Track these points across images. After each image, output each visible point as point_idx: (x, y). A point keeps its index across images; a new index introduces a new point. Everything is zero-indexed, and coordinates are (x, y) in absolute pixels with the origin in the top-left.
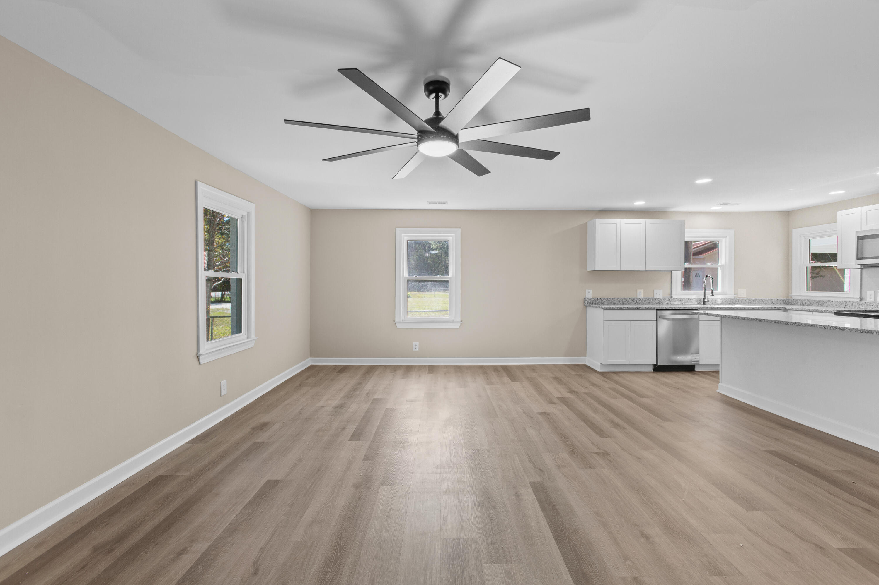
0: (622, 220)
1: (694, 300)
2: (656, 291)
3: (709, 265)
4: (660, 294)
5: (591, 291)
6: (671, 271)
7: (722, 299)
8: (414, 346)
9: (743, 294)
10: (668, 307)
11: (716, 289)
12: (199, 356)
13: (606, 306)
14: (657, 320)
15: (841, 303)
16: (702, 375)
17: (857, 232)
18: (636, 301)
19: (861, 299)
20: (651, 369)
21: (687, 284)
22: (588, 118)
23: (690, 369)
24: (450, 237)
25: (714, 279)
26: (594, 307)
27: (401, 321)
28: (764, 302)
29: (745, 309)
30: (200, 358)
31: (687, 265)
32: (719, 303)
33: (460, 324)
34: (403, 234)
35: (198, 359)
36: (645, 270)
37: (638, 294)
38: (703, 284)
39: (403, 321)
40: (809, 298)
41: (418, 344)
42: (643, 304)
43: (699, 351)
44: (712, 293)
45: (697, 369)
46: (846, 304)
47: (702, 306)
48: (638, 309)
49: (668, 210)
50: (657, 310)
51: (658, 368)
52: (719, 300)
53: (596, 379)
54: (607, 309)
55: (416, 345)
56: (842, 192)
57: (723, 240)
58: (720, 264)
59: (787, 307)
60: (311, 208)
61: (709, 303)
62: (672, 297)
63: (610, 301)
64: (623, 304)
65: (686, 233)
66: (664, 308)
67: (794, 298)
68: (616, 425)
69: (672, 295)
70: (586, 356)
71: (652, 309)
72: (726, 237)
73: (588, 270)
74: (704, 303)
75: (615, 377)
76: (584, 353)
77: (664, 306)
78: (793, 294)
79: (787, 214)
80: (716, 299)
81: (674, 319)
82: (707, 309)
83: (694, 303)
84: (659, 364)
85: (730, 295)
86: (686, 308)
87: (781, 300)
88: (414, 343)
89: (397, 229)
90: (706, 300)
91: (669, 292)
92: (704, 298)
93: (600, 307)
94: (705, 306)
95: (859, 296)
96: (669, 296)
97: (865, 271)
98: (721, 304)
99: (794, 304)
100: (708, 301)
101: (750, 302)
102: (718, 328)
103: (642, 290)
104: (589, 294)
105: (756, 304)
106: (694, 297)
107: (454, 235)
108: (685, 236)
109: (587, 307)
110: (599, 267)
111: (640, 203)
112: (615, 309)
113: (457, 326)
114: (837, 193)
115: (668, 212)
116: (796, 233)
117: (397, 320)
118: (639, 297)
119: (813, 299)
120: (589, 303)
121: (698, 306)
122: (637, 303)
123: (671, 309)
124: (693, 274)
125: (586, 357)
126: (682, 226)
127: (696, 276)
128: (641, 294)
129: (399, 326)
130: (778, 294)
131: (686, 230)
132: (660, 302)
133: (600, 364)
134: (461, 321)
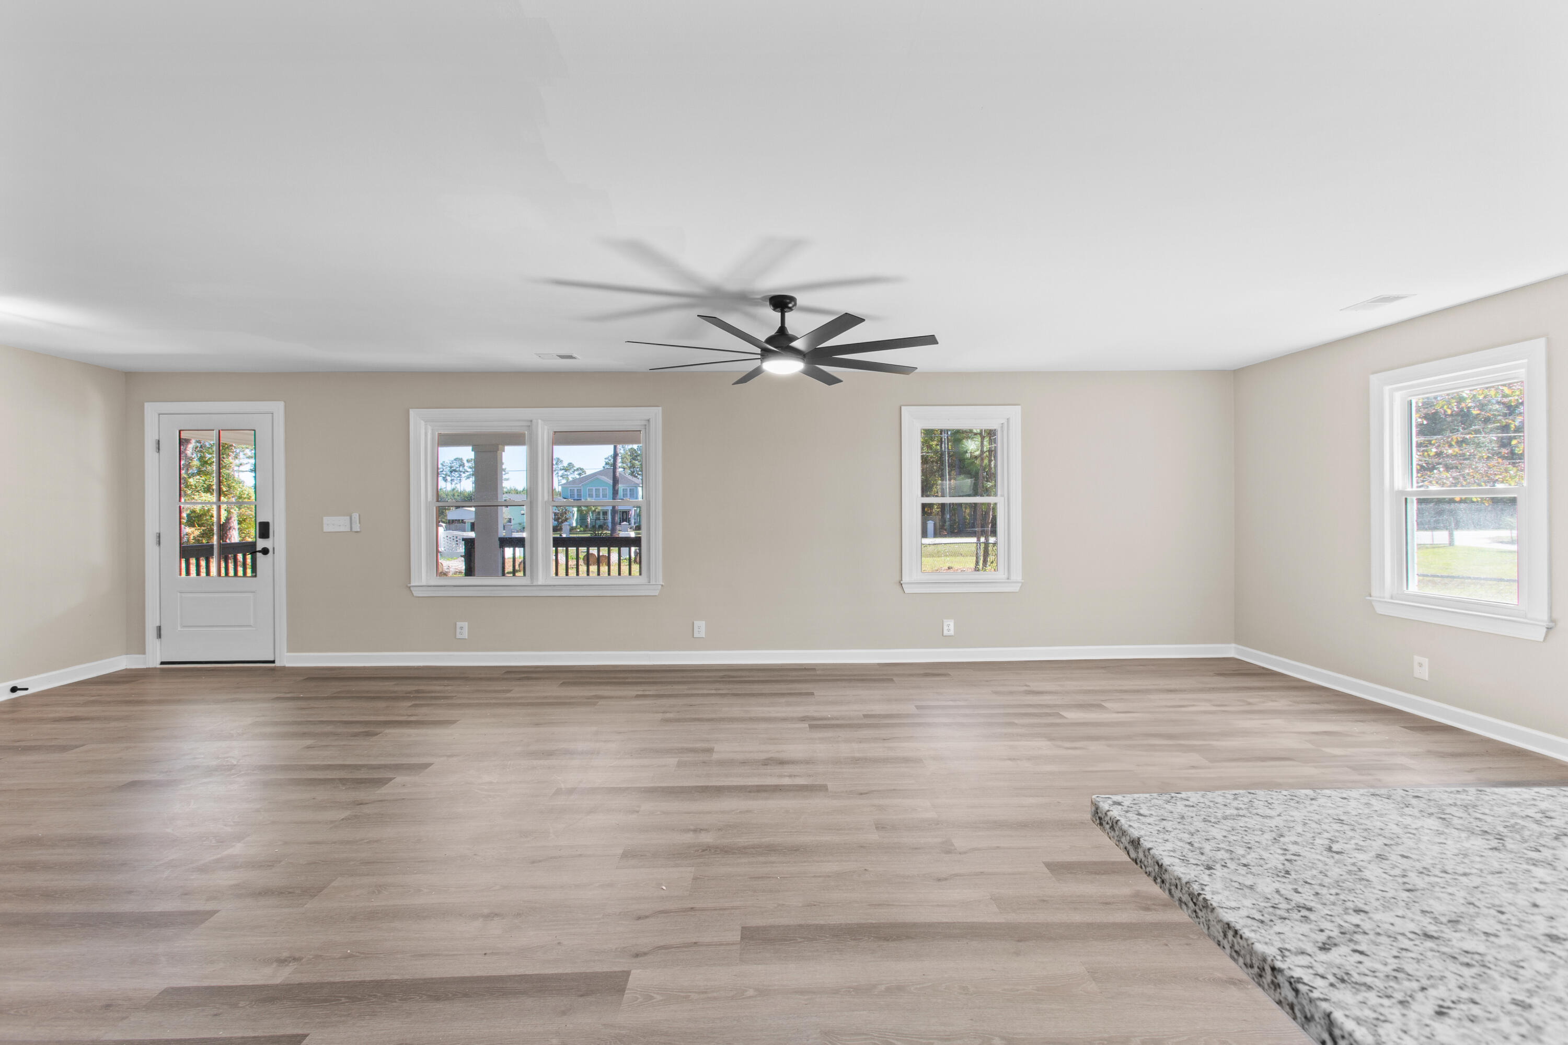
27: (1384, 598)
39: (1392, 598)
88: (1417, 659)
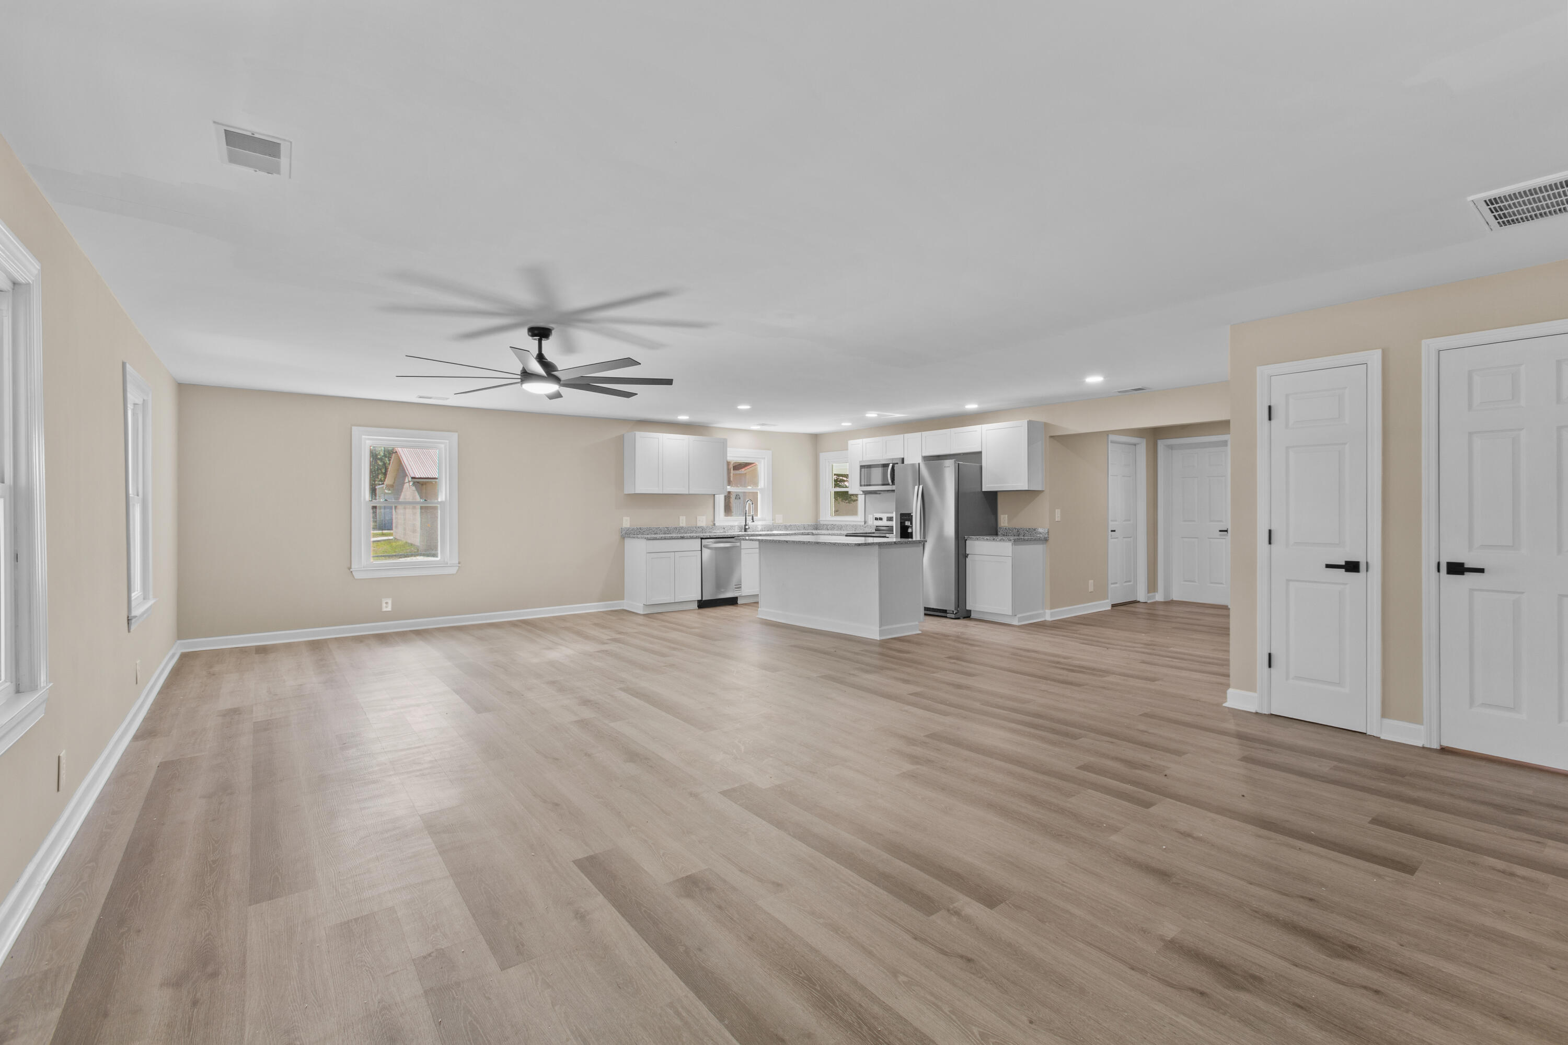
0: (665, 435)
1: (737, 527)
2: (699, 518)
3: (749, 488)
4: (703, 521)
5: (628, 518)
6: (714, 495)
7: (762, 525)
8: (384, 605)
9: (780, 520)
10: (712, 535)
11: (757, 515)
12: (131, 619)
13: (649, 536)
14: (701, 550)
15: (853, 526)
16: (745, 606)
17: (860, 462)
18: (679, 529)
19: (865, 522)
20: (695, 606)
21: (728, 509)
22: (671, 384)
23: (733, 601)
24: (440, 445)
25: (754, 502)
26: (634, 538)
28: (797, 527)
29: (780, 535)
30: (131, 623)
31: (729, 488)
32: (759, 529)
33: (458, 568)
34: (363, 437)
35: (128, 623)
36: (688, 493)
37: (681, 521)
38: (744, 509)
40: (831, 523)
41: (390, 601)
42: (686, 533)
43: (741, 581)
44: (753, 519)
45: (739, 602)
46: (855, 527)
47: (744, 533)
48: (682, 538)
49: (710, 426)
50: (702, 539)
51: (703, 604)
52: (759, 527)
53: (640, 620)
54: (650, 539)
55: (387, 603)
56: (850, 424)
57: (763, 461)
58: (759, 487)
59: (814, 532)
60: (179, 382)
61: (750, 530)
62: (714, 524)
63: (650, 530)
64: (665, 534)
65: (728, 452)
66: (709, 537)
67: (821, 523)
68: (674, 649)
69: (716, 522)
70: (624, 599)
71: (696, 538)
72: (765, 458)
73: (626, 492)
74: (746, 530)
75: (660, 616)
76: (620, 595)
77: (707, 535)
78: (821, 519)
79: (815, 438)
80: (756, 526)
81: (716, 549)
82: (748, 535)
83: (736, 531)
84: (704, 599)
85: (769, 522)
86: (729, 536)
87: (811, 525)
89: (353, 428)
90: (747, 527)
91: (712, 518)
92: (746, 525)
93: (642, 538)
94: (746, 533)
95: (863, 520)
96: (712, 524)
97: (867, 496)
98: (761, 531)
99: (822, 530)
100: (749, 528)
101: (786, 528)
102: (757, 555)
103: (685, 517)
104: (627, 523)
105: (791, 530)
106: (736, 524)
107: (447, 441)
108: (728, 455)
109: (624, 538)
110: (641, 488)
111: (683, 418)
112: (658, 539)
113: (453, 570)
114: (846, 424)
115: (710, 427)
116: (823, 456)
117: (355, 566)
118: (681, 525)
119: (834, 523)
120: (628, 534)
121: (740, 533)
122: (679, 532)
123: (714, 537)
124: (733, 497)
125: (625, 601)
126: (723, 444)
127: (736, 498)
128: (683, 522)
129: (357, 575)
130: (807, 520)
131: (728, 449)
132: (703, 529)
133: (642, 605)
134: (459, 563)
